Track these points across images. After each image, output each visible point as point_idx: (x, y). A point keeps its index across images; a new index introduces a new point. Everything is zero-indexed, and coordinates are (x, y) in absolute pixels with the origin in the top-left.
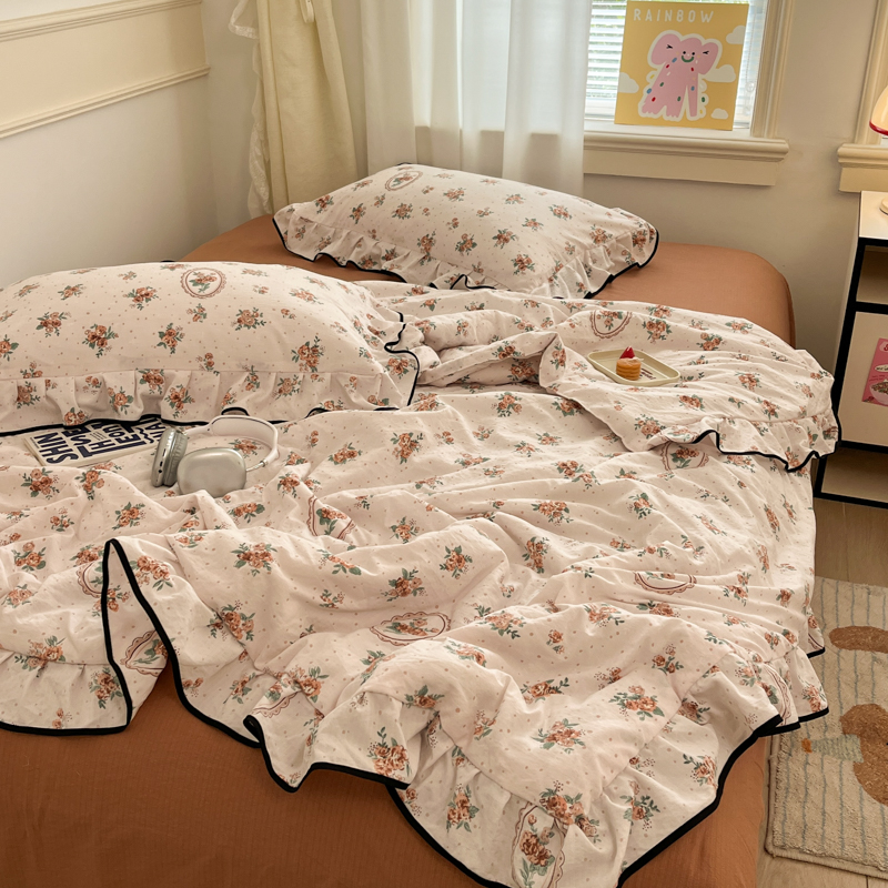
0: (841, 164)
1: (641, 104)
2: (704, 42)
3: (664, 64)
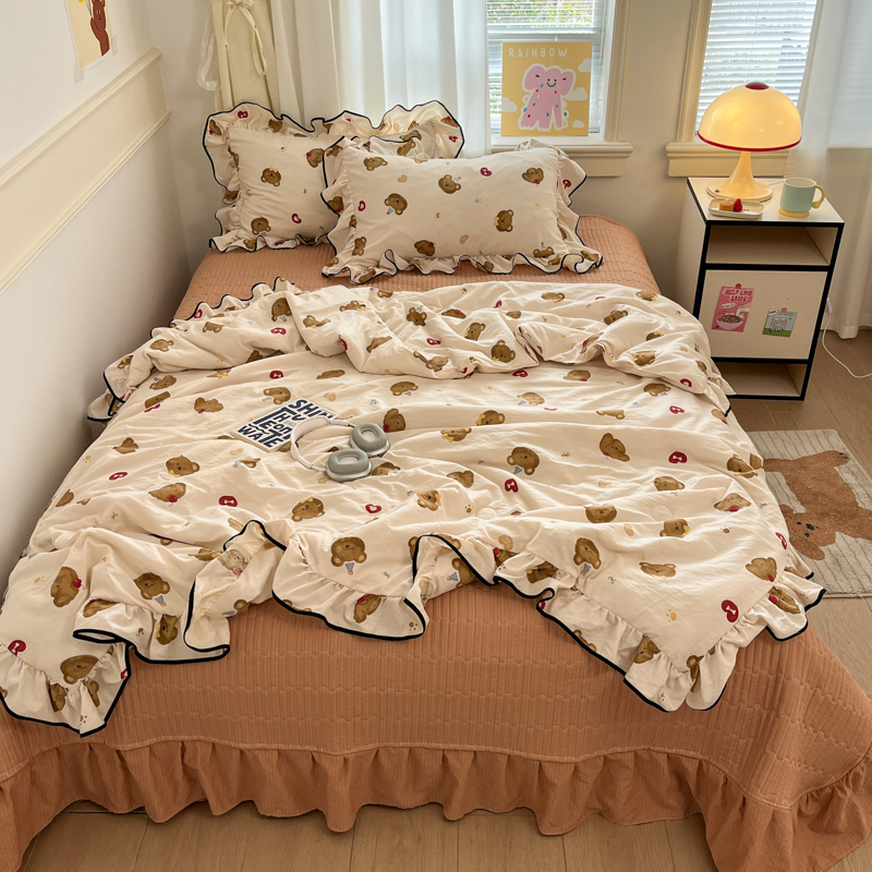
0: (670, 158)
1: (520, 120)
2: (562, 71)
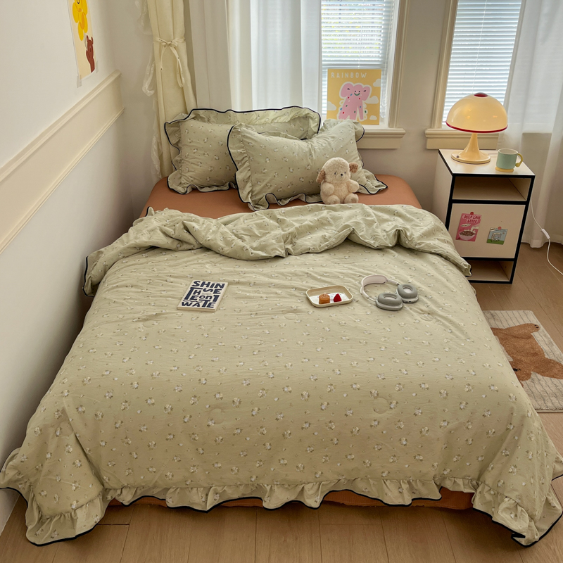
0: (427, 138)
3: (347, 97)
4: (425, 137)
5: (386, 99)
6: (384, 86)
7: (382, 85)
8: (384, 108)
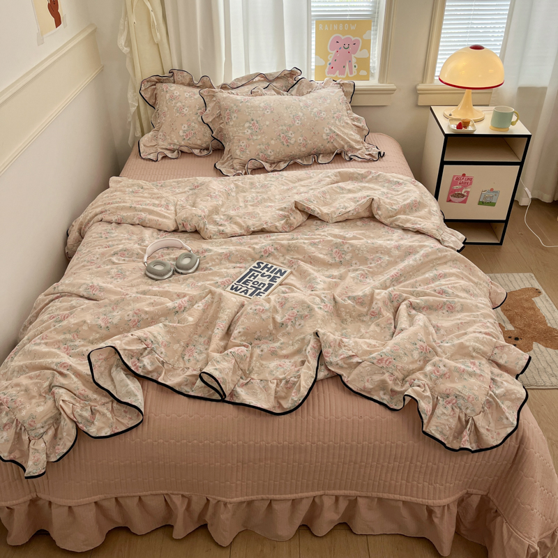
0: (419, 94)
4: (416, 92)
5: (376, 52)
6: (375, 39)
7: (372, 37)
8: (374, 62)
